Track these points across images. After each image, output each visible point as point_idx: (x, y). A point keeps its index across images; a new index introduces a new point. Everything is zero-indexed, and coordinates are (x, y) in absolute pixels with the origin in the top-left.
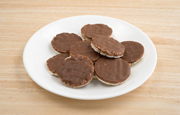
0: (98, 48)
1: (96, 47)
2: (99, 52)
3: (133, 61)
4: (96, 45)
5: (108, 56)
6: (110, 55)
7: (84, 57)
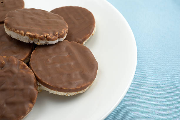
0: (28, 35)
1: (23, 33)
2: (31, 42)
3: (81, 40)
4: (22, 32)
5: (50, 42)
6: (53, 40)
7: (5, 59)
